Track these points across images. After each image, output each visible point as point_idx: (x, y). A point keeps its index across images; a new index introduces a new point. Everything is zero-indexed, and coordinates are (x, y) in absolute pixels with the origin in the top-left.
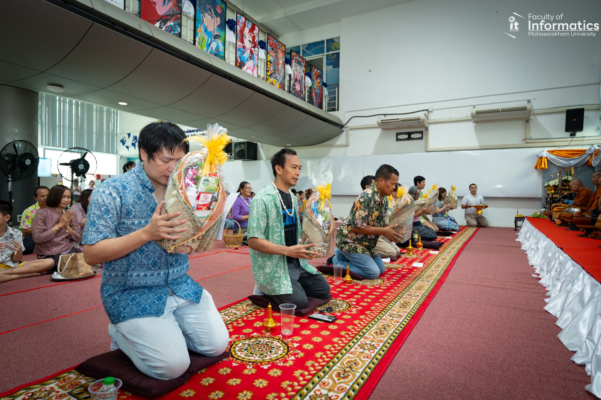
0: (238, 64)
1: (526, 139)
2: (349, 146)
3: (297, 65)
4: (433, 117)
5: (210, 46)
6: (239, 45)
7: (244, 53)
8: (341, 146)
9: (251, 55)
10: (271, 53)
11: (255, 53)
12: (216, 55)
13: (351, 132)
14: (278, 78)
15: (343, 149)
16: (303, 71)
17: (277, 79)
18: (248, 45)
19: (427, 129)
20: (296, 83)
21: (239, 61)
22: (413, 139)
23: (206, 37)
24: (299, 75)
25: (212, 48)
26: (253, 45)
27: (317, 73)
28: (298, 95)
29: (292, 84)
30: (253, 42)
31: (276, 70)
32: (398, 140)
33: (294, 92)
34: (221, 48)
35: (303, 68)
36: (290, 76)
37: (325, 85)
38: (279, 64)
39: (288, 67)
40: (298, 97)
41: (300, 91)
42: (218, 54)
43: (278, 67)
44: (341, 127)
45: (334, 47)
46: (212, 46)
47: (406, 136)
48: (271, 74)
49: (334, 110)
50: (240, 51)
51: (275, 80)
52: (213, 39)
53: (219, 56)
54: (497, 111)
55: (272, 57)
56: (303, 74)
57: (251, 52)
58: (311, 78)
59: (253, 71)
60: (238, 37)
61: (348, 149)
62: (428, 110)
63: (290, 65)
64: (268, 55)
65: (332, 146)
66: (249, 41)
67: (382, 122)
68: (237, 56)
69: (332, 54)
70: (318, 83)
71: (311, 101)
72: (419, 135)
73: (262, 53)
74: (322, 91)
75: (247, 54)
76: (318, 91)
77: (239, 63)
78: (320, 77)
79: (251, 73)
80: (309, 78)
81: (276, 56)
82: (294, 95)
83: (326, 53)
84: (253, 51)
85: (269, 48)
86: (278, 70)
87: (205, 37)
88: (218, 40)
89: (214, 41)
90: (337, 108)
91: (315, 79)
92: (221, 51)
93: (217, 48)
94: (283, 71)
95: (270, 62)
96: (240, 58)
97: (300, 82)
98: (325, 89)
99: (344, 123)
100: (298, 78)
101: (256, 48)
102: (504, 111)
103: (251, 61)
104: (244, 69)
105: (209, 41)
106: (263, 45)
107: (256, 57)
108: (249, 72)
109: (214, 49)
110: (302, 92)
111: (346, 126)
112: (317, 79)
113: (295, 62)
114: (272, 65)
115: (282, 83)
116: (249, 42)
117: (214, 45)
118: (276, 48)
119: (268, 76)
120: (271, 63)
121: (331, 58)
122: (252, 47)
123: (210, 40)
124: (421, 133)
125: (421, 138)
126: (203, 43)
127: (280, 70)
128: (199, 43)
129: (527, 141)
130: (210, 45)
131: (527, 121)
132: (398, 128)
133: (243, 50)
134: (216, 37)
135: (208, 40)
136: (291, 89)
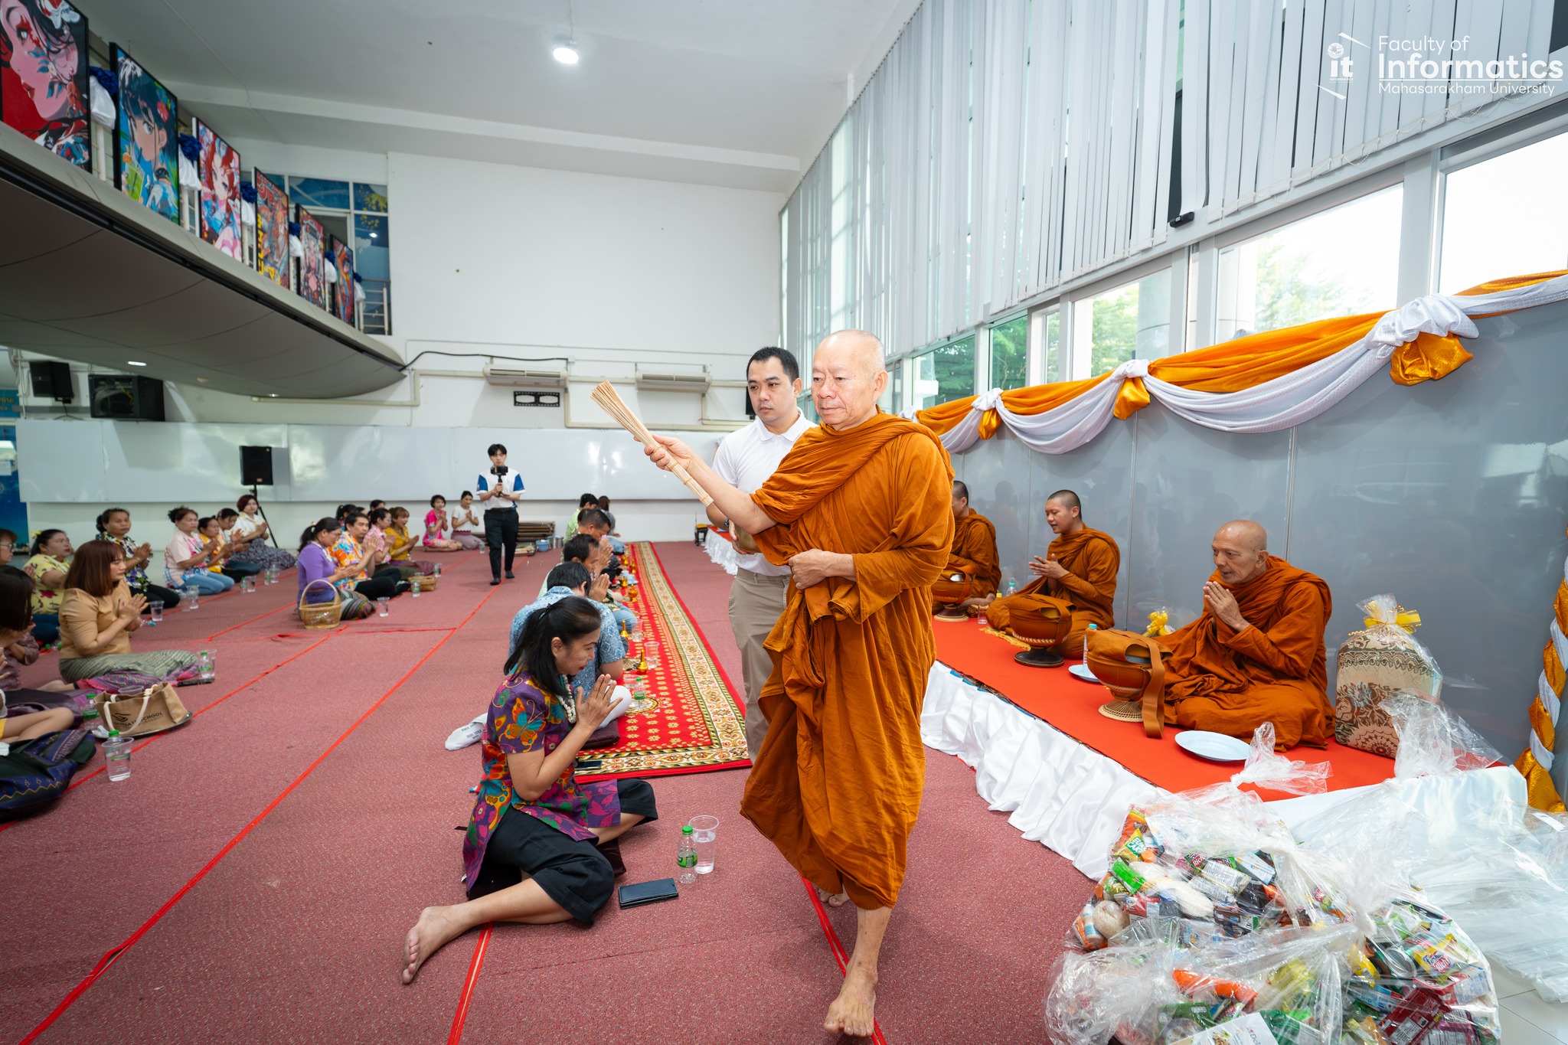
0: (206, 235)
1: (702, 419)
2: (420, 407)
3: (310, 236)
4: (575, 371)
5: (149, 194)
6: (205, 194)
7: (214, 212)
8: (402, 405)
9: (227, 216)
10: (263, 211)
11: (235, 210)
12: (162, 213)
13: (422, 381)
14: (278, 265)
15: (406, 411)
16: (320, 249)
17: (276, 268)
18: (222, 193)
19: (566, 390)
20: (309, 275)
21: (207, 229)
22: (544, 404)
23: (141, 173)
24: (313, 258)
25: (154, 199)
26: (230, 194)
27: (343, 253)
28: (314, 298)
29: (302, 277)
30: (230, 187)
31: (274, 247)
32: (516, 403)
33: (308, 294)
34: (172, 199)
35: (320, 243)
36: (298, 260)
37: (357, 277)
38: (277, 236)
39: (294, 239)
40: (314, 303)
41: (317, 291)
42: (168, 213)
43: (277, 242)
44: (401, 367)
45: (374, 202)
46: (153, 193)
47: (532, 399)
48: (266, 257)
49: (381, 331)
50: (208, 207)
51: (272, 269)
52: (155, 179)
53: (168, 217)
54: (670, 379)
55: (266, 219)
56: (320, 256)
57: (229, 210)
58: (333, 264)
59: (233, 250)
60: (202, 175)
61: (415, 411)
62: (567, 359)
63: (299, 237)
64: (259, 216)
65: (381, 403)
66: (224, 184)
67: (493, 372)
68: (203, 217)
69: (369, 216)
70: (346, 274)
71: (334, 311)
72: (554, 400)
73: (247, 211)
74: (352, 289)
75: (220, 215)
76: (346, 291)
77: (208, 232)
78: (349, 261)
79: (230, 254)
80: (331, 264)
81: (273, 217)
82: (308, 299)
83: (353, 211)
84: (232, 207)
85: (260, 200)
86: (278, 248)
87: (139, 174)
88: (165, 180)
89: (158, 183)
90: (386, 328)
91: (340, 266)
92: (171, 205)
93: (164, 199)
94: (286, 251)
95: (262, 230)
96: (209, 223)
97: (316, 272)
98: (358, 286)
99: (406, 361)
100: (313, 265)
101: (237, 201)
102: (679, 379)
103: (229, 229)
104: (218, 244)
105: (148, 184)
106: (251, 194)
107: (238, 221)
108: (227, 251)
109: (158, 200)
110: (319, 293)
111: (410, 368)
112: (343, 266)
113: (306, 230)
114: (266, 236)
115: (285, 275)
116: (223, 187)
117: (157, 192)
118: (273, 200)
119: (261, 260)
120: (264, 232)
121: (366, 224)
122: (229, 198)
123: (148, 180)
124: (557, 395)
125: (557, 404)
126: (136, 188)
127: (281, 248)
128: (128, 187)
129: (705, 422)
130: (149, 191)
131: (704, 395)
132: (515, 384)
133: (214, 204)
134: (161, 173)
135: (146, 182)
136: (302, 288)
